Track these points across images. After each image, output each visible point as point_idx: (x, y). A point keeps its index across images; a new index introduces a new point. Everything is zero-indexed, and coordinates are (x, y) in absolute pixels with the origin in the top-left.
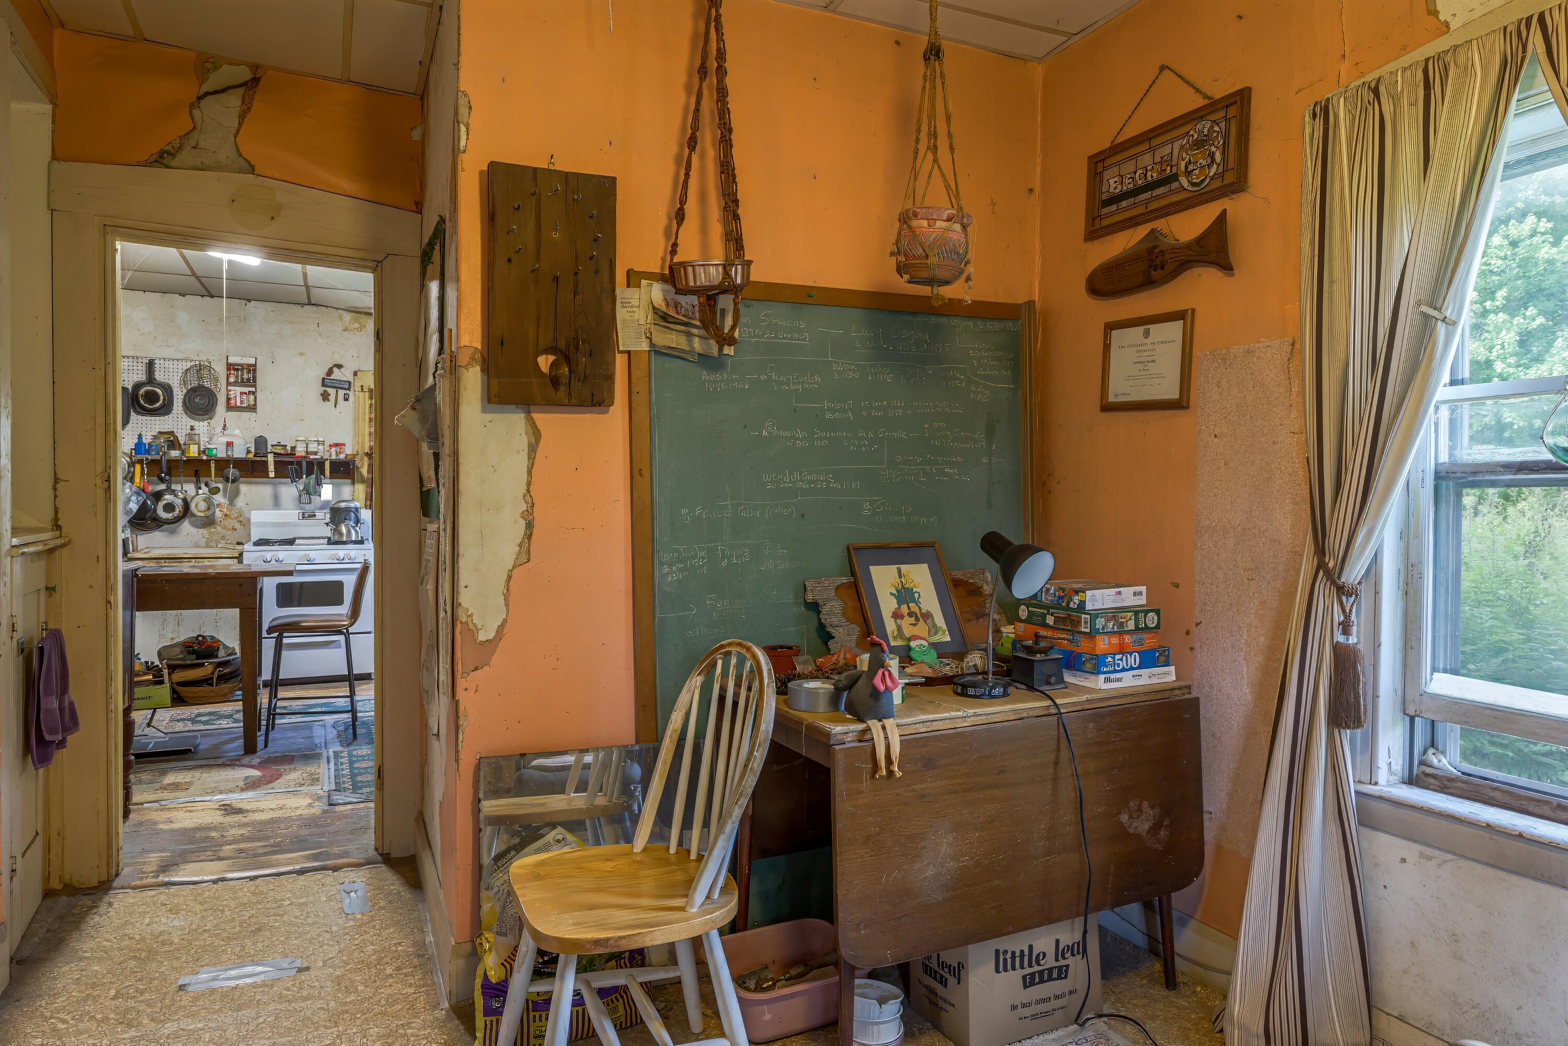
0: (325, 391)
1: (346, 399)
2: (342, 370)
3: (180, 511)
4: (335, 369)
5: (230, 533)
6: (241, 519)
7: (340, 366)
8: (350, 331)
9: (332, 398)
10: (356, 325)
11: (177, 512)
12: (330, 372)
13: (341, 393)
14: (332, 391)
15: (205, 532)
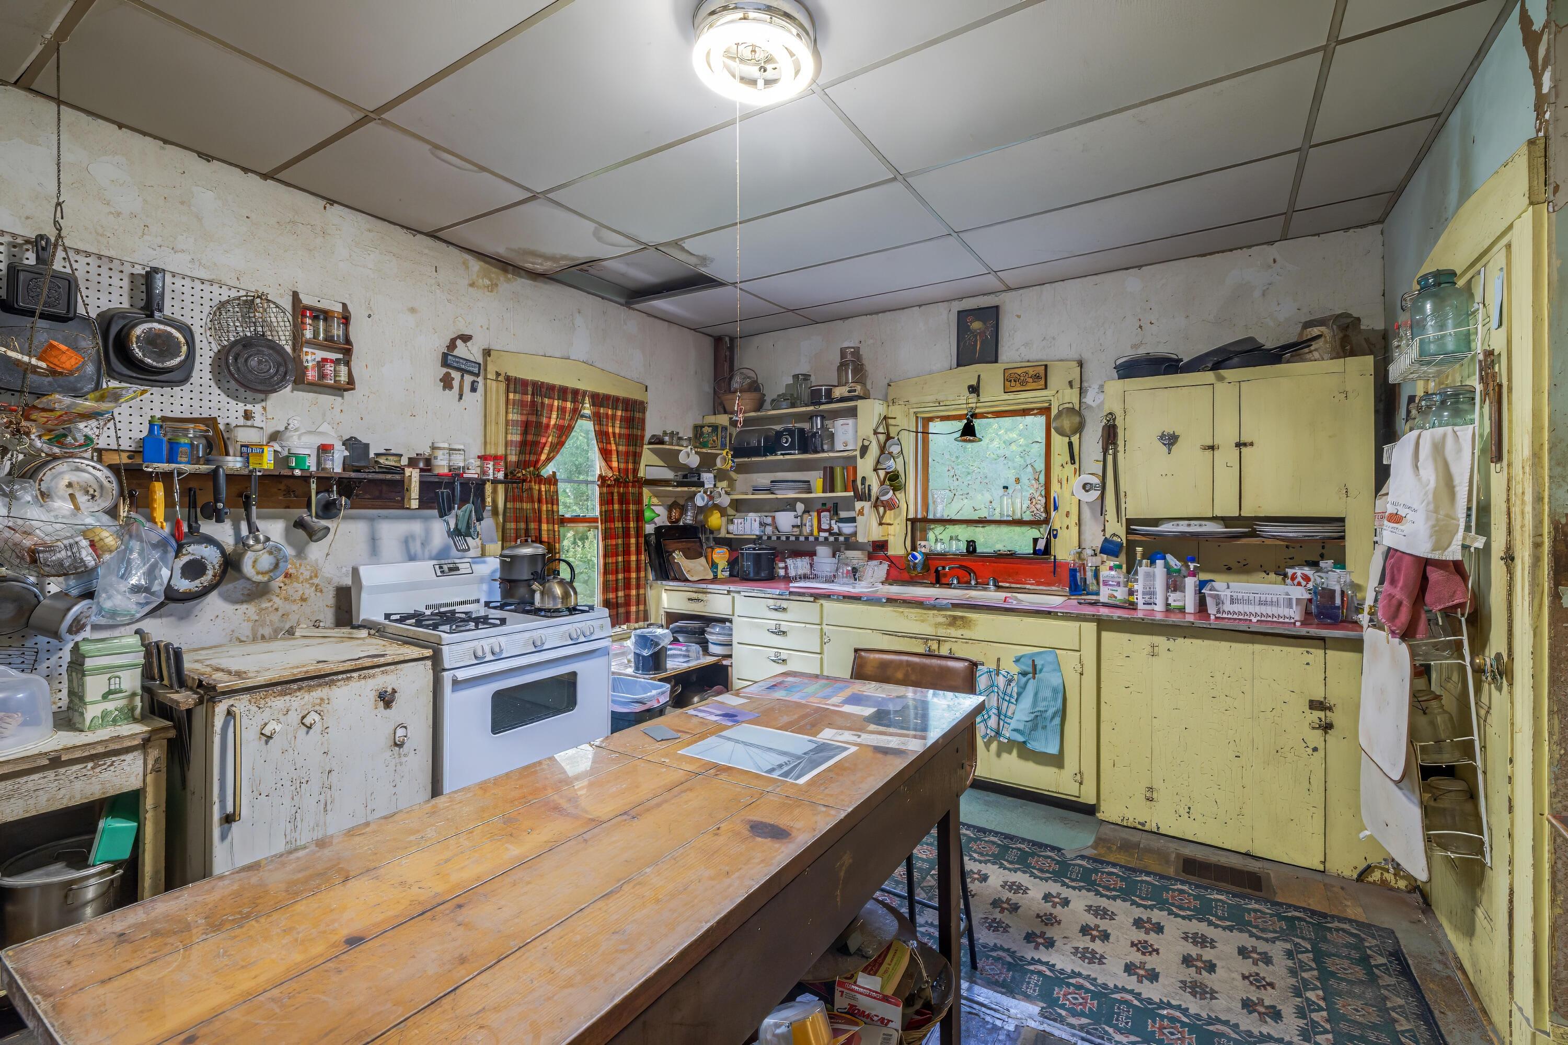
0: (448, 374)
1: (474, 389)
2: (469, 344)
3: (214, 576)
4: (459, 342)
5: (295, 607)
6: (316, 581)
7: (466, 338)
8: (478, 287)
9: (456, 384)
10: (487, 282)
11: (210, 573)
12: (452, 345)
13: (468, 379)
14: (456, 375)
15: (250, 609)
